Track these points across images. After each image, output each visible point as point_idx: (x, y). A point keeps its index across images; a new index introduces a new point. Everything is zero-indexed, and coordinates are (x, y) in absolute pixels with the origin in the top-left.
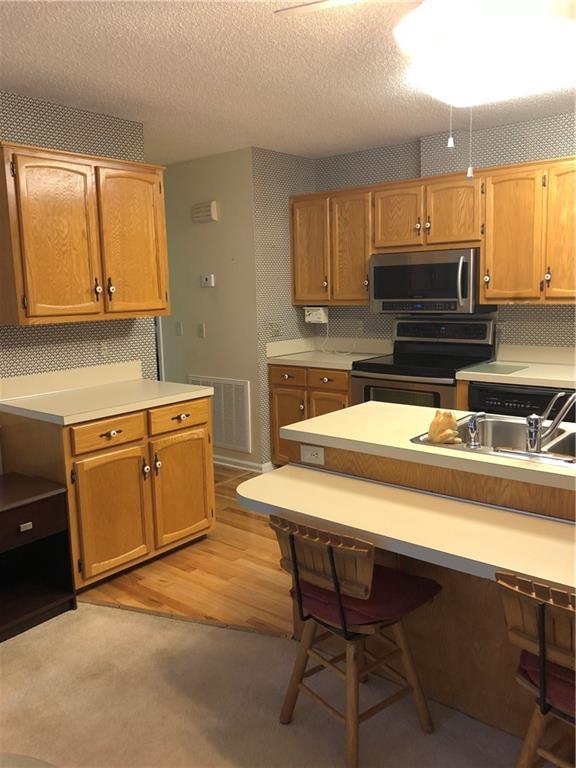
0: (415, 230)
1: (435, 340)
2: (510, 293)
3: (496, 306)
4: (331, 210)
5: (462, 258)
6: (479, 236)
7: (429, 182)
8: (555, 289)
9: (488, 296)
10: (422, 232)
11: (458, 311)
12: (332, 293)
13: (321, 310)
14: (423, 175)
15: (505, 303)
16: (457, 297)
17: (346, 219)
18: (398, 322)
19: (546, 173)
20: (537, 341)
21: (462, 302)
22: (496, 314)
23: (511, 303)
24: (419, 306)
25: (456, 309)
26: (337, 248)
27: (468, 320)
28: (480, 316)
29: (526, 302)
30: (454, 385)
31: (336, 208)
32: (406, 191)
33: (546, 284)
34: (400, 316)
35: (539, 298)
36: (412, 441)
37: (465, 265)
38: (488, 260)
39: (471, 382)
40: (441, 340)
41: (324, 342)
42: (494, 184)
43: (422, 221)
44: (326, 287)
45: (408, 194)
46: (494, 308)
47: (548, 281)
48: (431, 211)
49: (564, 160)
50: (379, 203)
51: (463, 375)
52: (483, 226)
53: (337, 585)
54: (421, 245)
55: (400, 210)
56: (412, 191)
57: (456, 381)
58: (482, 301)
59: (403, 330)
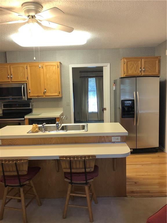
0: (8, 77)
1: (15, 108)
2: (36, 95)
3: (31, 98)
5: (23, 86)
6: (27, 80)
7: (11, 65)
8: (47, 94)
9: (30, 96)
10: (10, 78)
11: (23, 100)
14: (8, 62)
15: (35, 97)
16: (22, 96)
18: (3, 104)
19: (42, 65)
20: (44, 107)
21: (24, 97)
22: (32, 101)
23: (37, 97)
24: (11, 99)
25: (22, 99)
27: (26, 102)
28: (28, 101)
29: (40, 97)
30: (24, 120)
33: (45, 93)
34: (3, 102)
35: (43, 96)
36: (27, 133)
37: (24, 88)
38: (30, 86)
39: (29, 119)
40: (17, 108)
42: (29, 66)
43: (9, 75)
45: (4, 67)
46: (31, 99)
47: (45, 92)
48: (12, 73)
49: (46, 62)
51: (26, 117)
52: (27, 77)
53: (18, 173)
54: (10, 82)
56: (6, 67)
57: (25, 119)
58: (29, 97)
59: (5, 106)
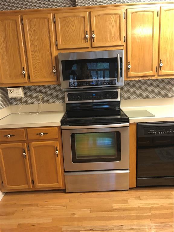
1: (91, 101)
4: (22, 24)
6: (123, 43)
7: (92, 10)
9: (129, 76)
12: (29, 78)
13: (20, 89)
15: (138, 79)
17: (34, 31)
18: (67, 93)
23: (141, 79)
26: (30, 49)
29: (148, 78)
31: (26, 23)
32: (77, 14)
35: (154, 76)
37: (121, 59)
38: (129, 56)
40: (94, 101)
41: (21, 108)
42: (131, 13)
44: (24, 74)
45: (79, 17)
47: (161, 67)
50: (59, 21)
51: (132, 120)
52: (125, 37)
54: (88, 48)
55: (73, 26)
56: (82, 14)
58: (125, 79)
59: (71, 97)
